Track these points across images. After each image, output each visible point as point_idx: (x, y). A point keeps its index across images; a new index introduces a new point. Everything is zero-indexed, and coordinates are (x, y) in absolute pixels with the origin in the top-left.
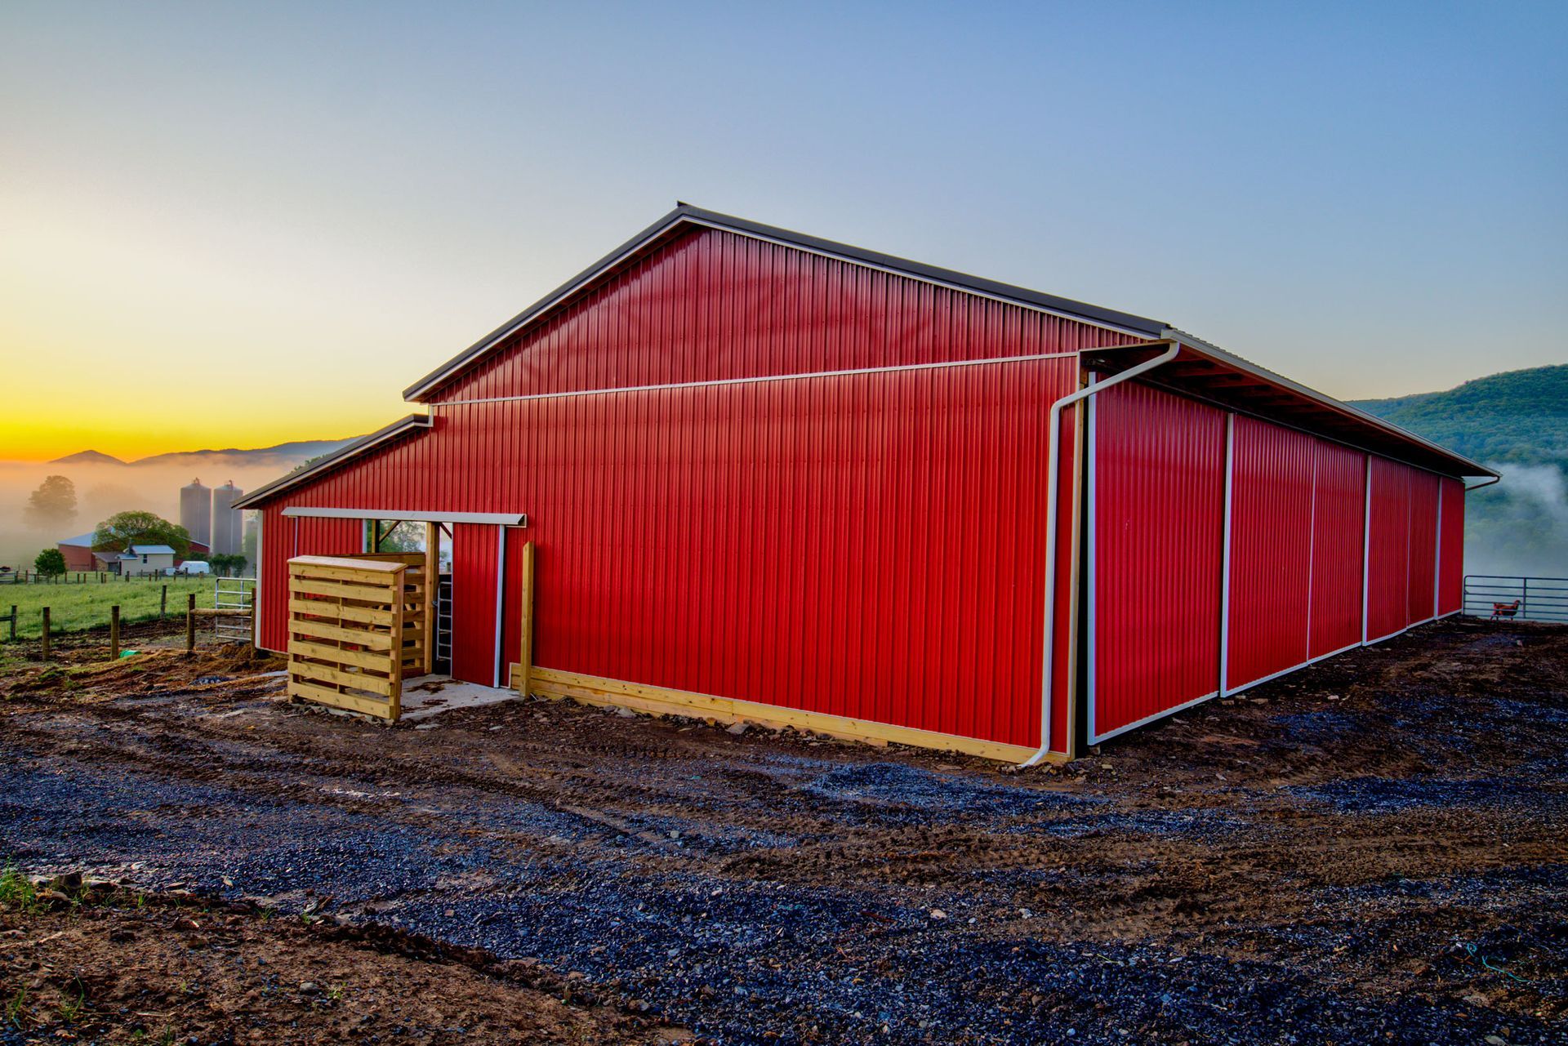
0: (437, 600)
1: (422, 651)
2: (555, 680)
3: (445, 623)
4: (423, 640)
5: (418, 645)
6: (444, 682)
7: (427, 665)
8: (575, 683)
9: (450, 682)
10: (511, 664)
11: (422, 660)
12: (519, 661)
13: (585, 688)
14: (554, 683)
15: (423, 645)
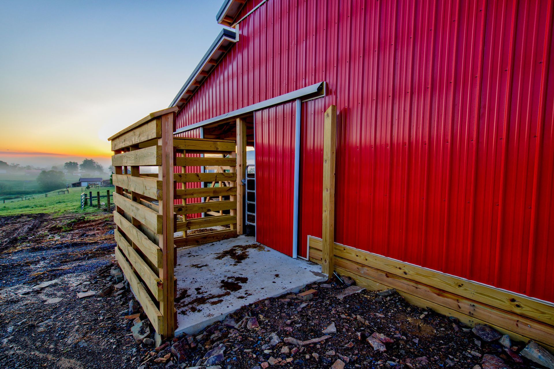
0: (245, 179)
1: (235, 218)
2: (366, 263)
3: (251, 197)
4: (235, 210)
5: (232, 214)
6: (249, 246)
7: (239, 228)
8: (399, 272)
9: (254, 246)
10: (308, 236)
11: (235, 225)
12: (320, 235)
13: (417, 283)
14: (363, 266)
15: (235, 213)
